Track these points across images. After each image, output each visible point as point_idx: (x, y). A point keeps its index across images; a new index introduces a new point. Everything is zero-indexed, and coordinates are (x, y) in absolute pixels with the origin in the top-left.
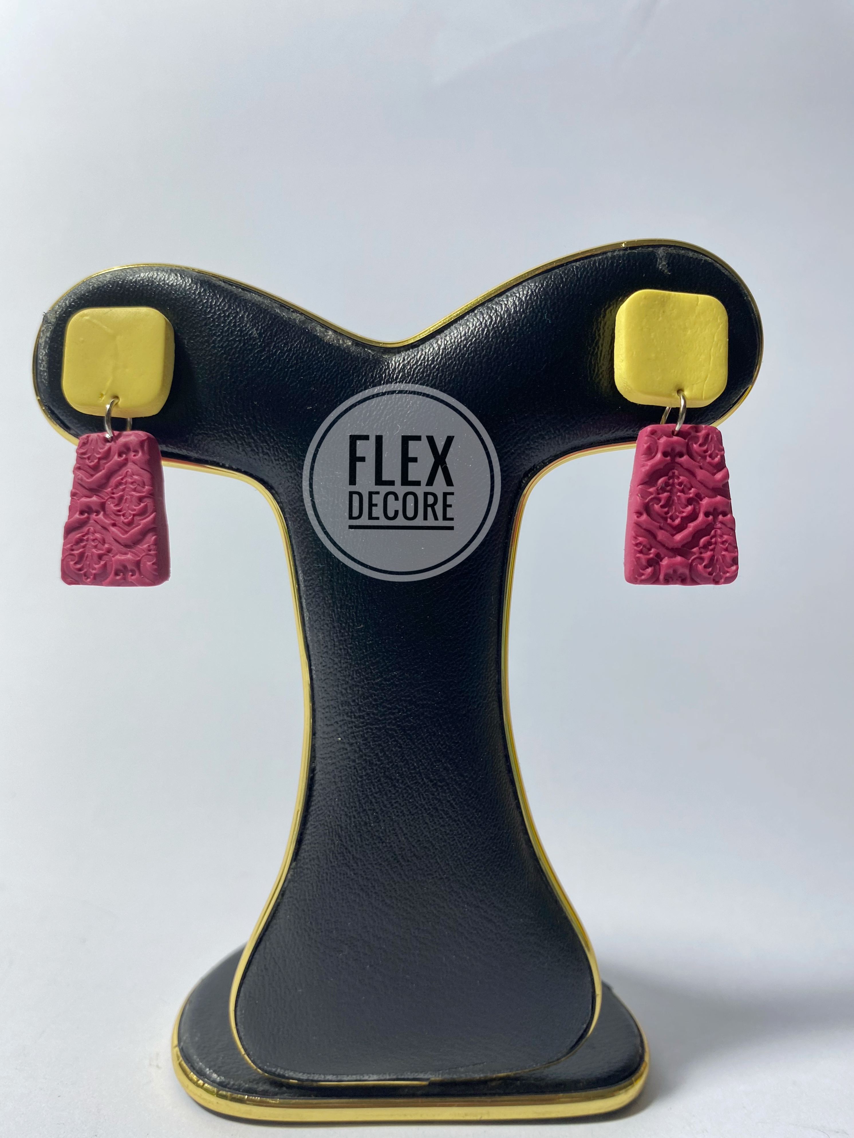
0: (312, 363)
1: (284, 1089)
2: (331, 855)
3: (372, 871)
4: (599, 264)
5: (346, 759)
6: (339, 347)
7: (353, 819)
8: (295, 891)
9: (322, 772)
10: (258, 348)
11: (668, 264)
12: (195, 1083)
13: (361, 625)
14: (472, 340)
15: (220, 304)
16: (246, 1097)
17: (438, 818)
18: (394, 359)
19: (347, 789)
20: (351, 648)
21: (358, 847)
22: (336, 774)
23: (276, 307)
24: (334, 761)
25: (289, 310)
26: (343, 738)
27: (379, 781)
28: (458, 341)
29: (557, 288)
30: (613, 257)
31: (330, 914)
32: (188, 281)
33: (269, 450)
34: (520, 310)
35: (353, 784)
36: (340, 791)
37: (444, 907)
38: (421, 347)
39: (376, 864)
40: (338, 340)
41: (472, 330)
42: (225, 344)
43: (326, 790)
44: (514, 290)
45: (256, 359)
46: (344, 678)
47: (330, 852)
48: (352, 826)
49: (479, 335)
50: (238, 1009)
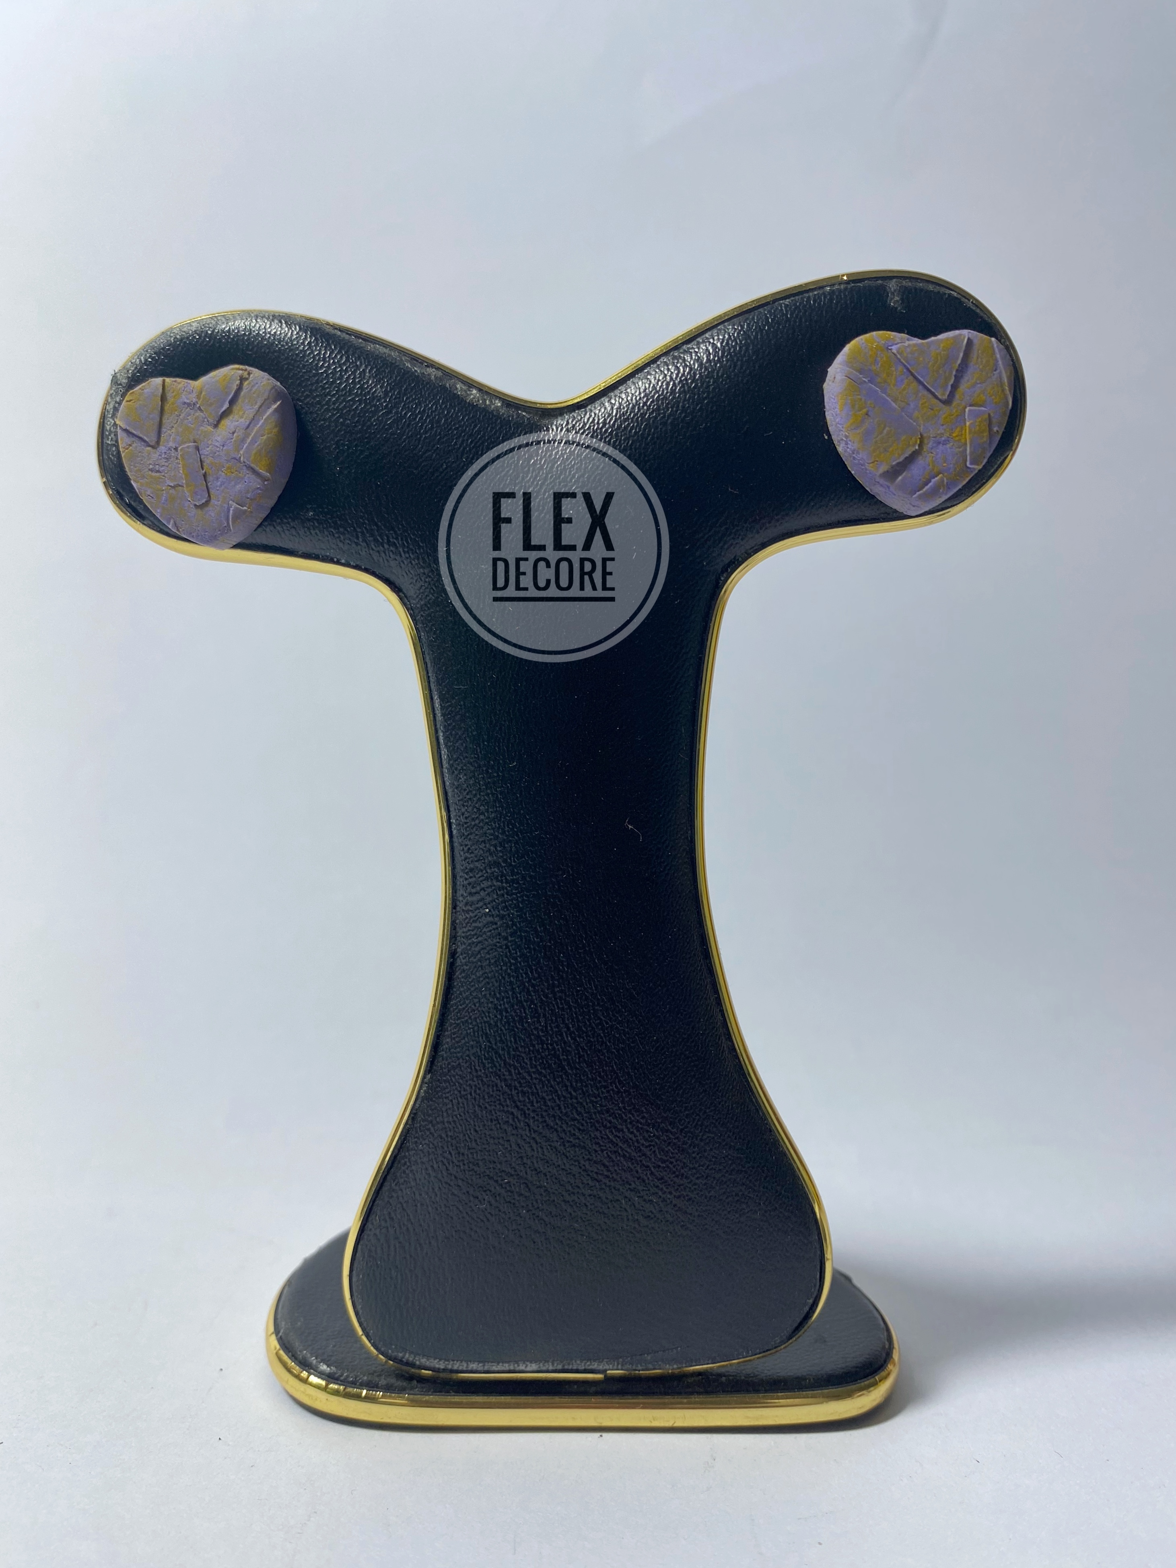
0: (451, 428)
1: (415, 1382)
2: (477, 1061)
3: (529, 1082)
4: (815, 301)
5: (496, 936)
6: (485, 410)
7: (504, 1014)
8: (430, 1112)
9: (465, 955)
10: (382, 410)
11: (902, 299)
12: (298, 1377)
13: (513, 762)
14: (653, 396)
15: (336, 356)
16: (364, 1392)
17: (614, 1012)
18: (555, 423)
19: (497, 974)
20: (501, 793)
21: (511, 1050)
22: (483, 955)
23: (406, 361)
24: (480, 939)
25: (422, 364)
26: (492, 910)
27: (539, 962)
28: (636, 398)
29: (761, 330)
30: (832, 292)
31: (476, 1141)
32: (295, 329)
33: (397, 539)
34: (715, 356)
35: (504, 968)
36: (488, 978)
37: (622, 1130)
38: (589, 407)
39: (534, 1072)
40: (485, 401)
41: (654, 385)
42: (342, 405)
43: (470, 978)
44: (707, 335)
45: (380, 425)
46: (492, 831)
47: (475, 1058)
48: (503, 1023)
49: (663, 390)
50: (354, 1272)
